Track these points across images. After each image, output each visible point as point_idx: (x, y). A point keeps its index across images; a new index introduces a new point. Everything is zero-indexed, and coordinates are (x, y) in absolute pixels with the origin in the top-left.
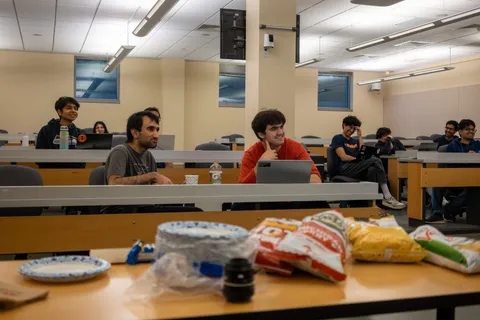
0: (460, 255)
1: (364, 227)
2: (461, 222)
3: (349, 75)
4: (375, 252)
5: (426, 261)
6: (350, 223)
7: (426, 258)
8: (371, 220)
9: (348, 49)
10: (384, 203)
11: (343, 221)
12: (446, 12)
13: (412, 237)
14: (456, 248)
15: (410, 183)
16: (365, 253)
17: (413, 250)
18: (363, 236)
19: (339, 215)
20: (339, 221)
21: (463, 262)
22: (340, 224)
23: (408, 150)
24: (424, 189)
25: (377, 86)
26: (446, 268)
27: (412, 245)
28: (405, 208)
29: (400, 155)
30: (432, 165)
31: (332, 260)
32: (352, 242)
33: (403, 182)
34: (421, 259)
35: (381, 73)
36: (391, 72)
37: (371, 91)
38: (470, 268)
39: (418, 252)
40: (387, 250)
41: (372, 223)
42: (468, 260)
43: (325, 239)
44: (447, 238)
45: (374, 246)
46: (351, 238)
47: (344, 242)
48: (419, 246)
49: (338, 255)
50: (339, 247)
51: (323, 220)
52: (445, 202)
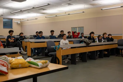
0: (37, 64)
1: (14, 59)
2: (40, 56)
3: (12, 19)
4: (16, 66)
5: (30, 66)
6: (10, 58)
7: (29, 66)
8: (16, 57)
9: (11, 13)
10: (21, 53)
11: (8, 58)
12: (35, 5)
13: (26, 61)
14: (36, 62)
15: (28, 47)
16: (14, 66)
17: (26, 64)
18: (13, 62)
19: (6, 57)
20: (6, 58)
21: (38, 66)
22: (7, 59)
23: (27, 39)
24: (31, 48)
25: (19, 23)
26: (34, 68)
27: (26, 63)
28: (27, 54)
29: (25, 40)
30: (33, 42)
31: (4, 69)
32: (11, 63)
33: (26, 47)
34: (28, 66)
35: (20, 19)
36: (23, 19)
37: (18, 24)
38: (40, 67)
39: (28, 64)
40: (20, 65)
41: (16, 58)
42: (39, 65)
43: (2, 64)
44: (35, 60)
45: (16, 64)
46: (10, 63)
47: (8, 64)
48: (28, 63)
49: (6, 68)
50: (6, 65)
51: (2, 58)
52: (36, 51)
